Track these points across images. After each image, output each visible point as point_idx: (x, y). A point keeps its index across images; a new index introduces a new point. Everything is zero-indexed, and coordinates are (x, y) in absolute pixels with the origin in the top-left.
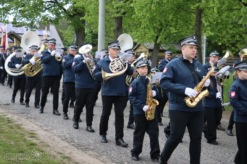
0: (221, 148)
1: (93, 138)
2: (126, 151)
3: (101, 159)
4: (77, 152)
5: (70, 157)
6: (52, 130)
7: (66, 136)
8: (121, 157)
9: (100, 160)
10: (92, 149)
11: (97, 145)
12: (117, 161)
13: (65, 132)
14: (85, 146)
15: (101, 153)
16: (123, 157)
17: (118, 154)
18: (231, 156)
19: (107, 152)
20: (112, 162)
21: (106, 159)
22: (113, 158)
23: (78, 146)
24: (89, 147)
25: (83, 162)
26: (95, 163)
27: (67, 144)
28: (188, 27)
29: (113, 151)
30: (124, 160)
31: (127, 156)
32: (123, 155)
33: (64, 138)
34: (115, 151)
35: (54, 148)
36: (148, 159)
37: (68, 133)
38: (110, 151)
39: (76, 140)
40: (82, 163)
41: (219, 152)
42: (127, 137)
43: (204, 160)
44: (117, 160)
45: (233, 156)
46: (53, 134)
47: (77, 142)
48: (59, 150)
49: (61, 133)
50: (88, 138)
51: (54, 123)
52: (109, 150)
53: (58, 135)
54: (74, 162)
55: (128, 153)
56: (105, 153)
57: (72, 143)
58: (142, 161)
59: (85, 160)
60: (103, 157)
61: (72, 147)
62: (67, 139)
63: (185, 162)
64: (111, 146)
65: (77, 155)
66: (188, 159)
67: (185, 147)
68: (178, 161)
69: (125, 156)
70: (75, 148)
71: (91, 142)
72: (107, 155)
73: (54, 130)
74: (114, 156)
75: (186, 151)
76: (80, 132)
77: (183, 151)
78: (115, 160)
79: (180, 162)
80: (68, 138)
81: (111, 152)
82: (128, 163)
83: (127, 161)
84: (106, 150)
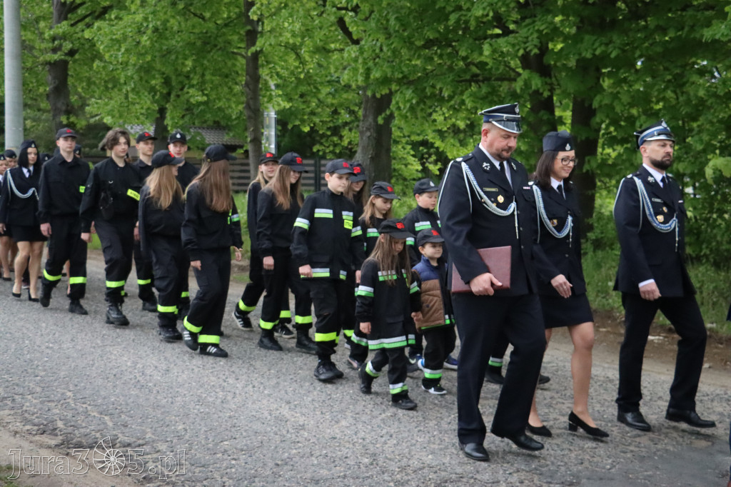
0: (293, 371)
2: (63, 394)
8: (49, 410)
12: (36, 420)
16: (54, 410)
17: (42, 402)
18: (315, 389)
19: (14, 400)
20: (23, 424)
21: (10, 417)
22: (29, 414)
28: (230, 88)
29: (30, 397)
30: (55, 417)
31: (64, 406)
32: (56, 403)
34: (34, 395)
36: (117, 409)
38: (20, 396)
41: (290, 381)
42: (71, 359)
43: (252, 404)
44: (37, 417)
45: (319, 388)
52: (20, 393)
55: (69, 398)
56: (9, 403)
58: (103, 416)
63: (207, 410)
64: (26, 383)
66: (214, 404)
67: (210, 374)
68: (189, 410)
69: (59, 406)
72: (13, 408)
74: (32, 409)
75: (212, 384)
77: (206, 386)
78: (34, 417)
79: (195, 411)
81: (23, 398)
82: (65, 424)
83: (62, 418)
84: (10, 395)
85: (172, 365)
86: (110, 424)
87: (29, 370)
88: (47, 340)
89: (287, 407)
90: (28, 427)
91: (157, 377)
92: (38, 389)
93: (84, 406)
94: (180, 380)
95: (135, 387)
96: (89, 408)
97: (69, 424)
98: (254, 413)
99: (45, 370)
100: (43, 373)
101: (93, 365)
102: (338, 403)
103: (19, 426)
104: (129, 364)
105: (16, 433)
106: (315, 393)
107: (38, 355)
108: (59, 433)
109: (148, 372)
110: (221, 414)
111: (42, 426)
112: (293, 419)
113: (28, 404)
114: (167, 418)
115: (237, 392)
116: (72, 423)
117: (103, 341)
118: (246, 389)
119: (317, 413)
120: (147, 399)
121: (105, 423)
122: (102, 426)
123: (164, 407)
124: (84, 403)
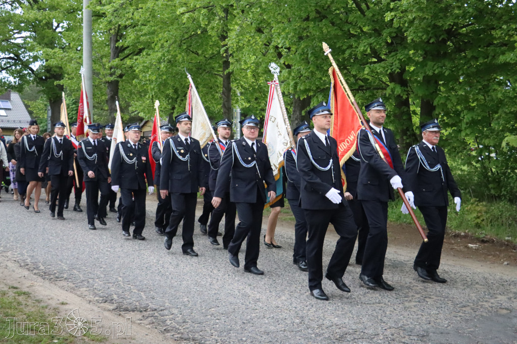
1: (68, 262)
2: (116, 279)
3: (78, 293)
4: (41, 284)
5: (30, 292)
6: (5, 252)
7: (27, 261)
8: (108, 288)
9: (76, 294)
10: (66, 279)
11: (74, 272)
12: (101, 294)
13: (26, 254)
14: (55, 274)
15: (79, 284)
16: (112, 288)
17: (105, 284)
19: (88, 282)
20: (94, 296)
21: (86, 292)
22: (97, 290)
23: (45, 275)
24: (62, 275)
25: (49, 299)
26: (67, 299)
27: (26, 273)
28: (213, 95)
29: (97, 280)
30: (112, 293)
31: (117, 286)
32: (112, 284)
33: (22, 264)
34: (100, 279)
35: (5, 280)
36: (148, 288)
37: (30, 256)
39: (42, 266)
40: (47, 300)
42: (120, 258)
43: (228, 285)
44: (102, 293)
46: (7, 259)
47: (43, 268)
48: (14, 282)
49: (19, 256)
50: (60, 263)
51: (9, 241)
52: (92, 278)
53: (15, 259)
54: (35, 299)
56: (86, 283)
57: (35, 271)
58: (140, 292)
59: (52, 295)
60: (82, 289)
61: (35, 277)
62: (27, 265)
63: (201, 289)
64: (95, 272)
65: (40, 289)
66: (205, 285)
67: (203, 268)
68: (191, 289)
69: (115, 286)
70: (39, 278)
71: (64, 267)
72: (88, 287)
73: (8, 251)
74: (99, 287)
75: (204, 273)
76: (50, 253)
77: (200, 275)
78: (100, 292)
79: (194, 290)
80: (30, 264)
81: (93, 281)
82: (118, 297)
83: (116, 293)
84: (86, 279)
85: (180, 262)
86: (144, 297)
87: (97, 265)
88: (107, 246)
89: (249, 288)
90: (97, 298)
91: (171, 269)
92: (102, 276)
93: (129, 286)
94: (185, 271)
95: (158, 275)
96: (132, 287)
97: (121, 297)
98: (229, 292)
99: (106, 265)
100: (105, 266)
101: (133, 262)
102: (279, 285)
103: (91, 297)
104: (155, 261)
105: (90, 301)
106: (266, 279)
107: (102, 255)
108: (115, 302)
109: (166, 266)
110: (209, 292)
111: (104, 298)
112: (253, 295)
113: (96, 284)
114: (178, 294)
115: (219, 278)
116: (122, 297)
117: (139, 247)
118: (224, 277)
119: (267, 291)
120: (166, 282)
121: (141, 297)
122: (139, 298)
123: (176, 287)
124: (129, 284)
